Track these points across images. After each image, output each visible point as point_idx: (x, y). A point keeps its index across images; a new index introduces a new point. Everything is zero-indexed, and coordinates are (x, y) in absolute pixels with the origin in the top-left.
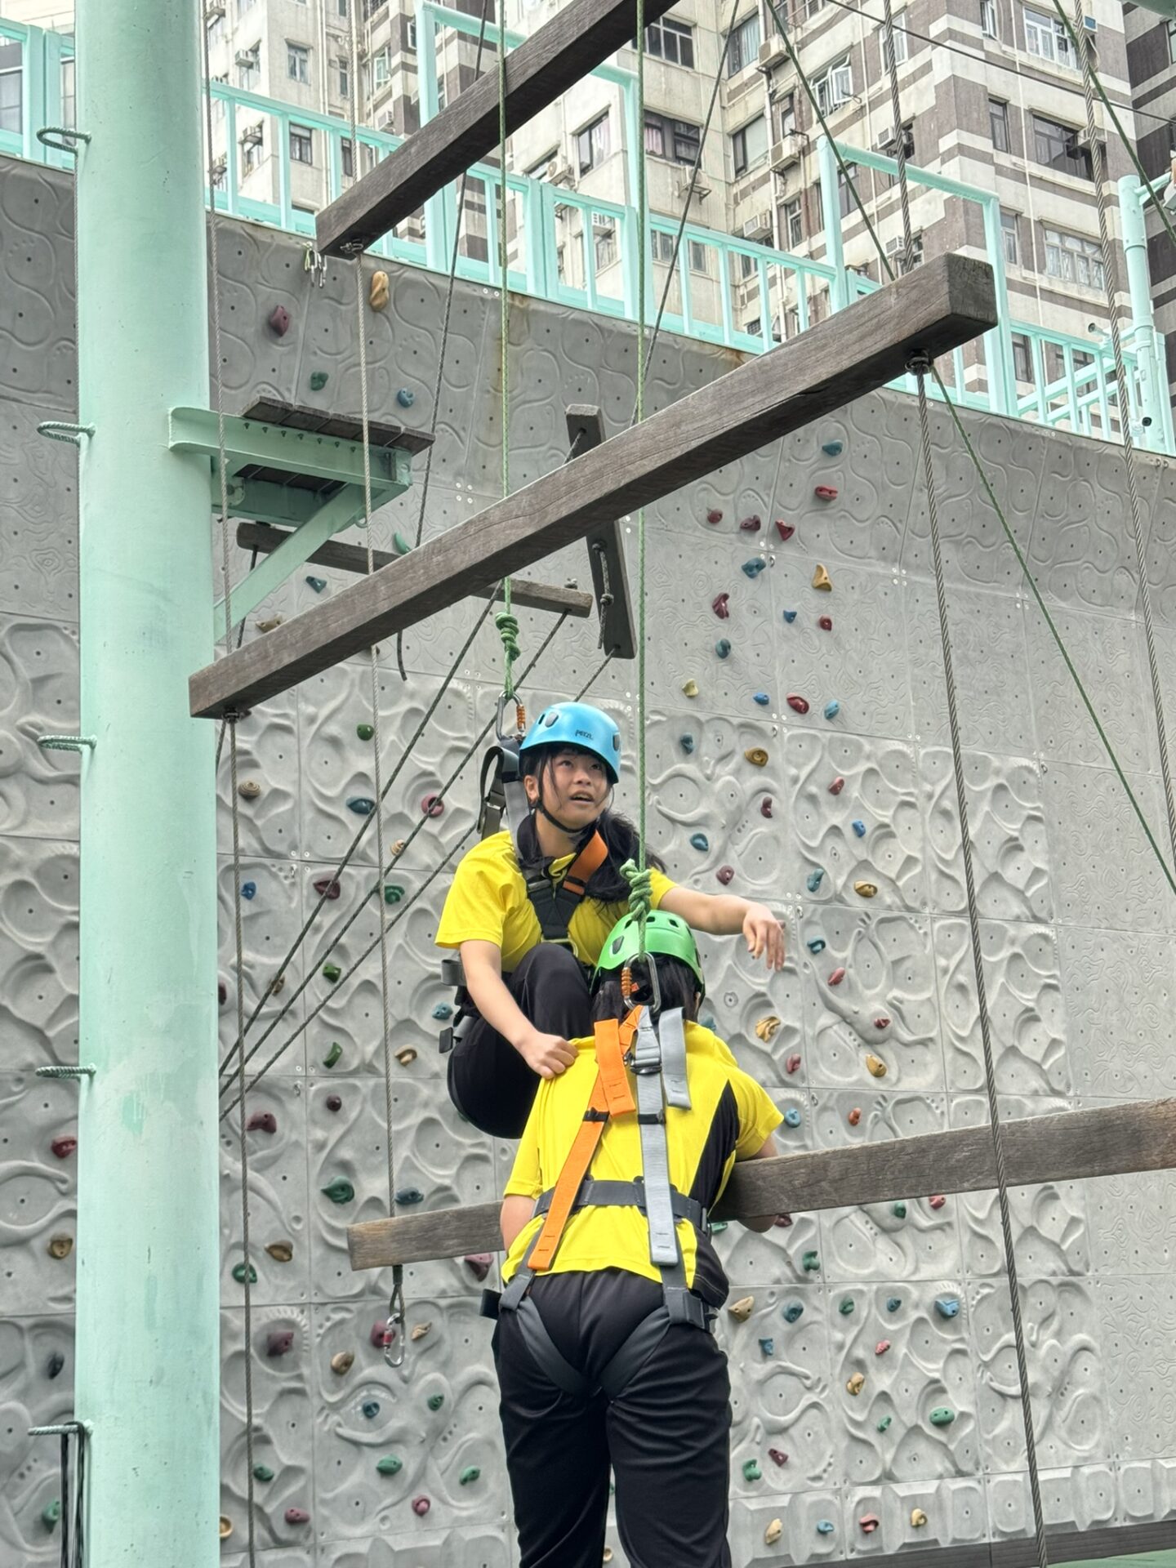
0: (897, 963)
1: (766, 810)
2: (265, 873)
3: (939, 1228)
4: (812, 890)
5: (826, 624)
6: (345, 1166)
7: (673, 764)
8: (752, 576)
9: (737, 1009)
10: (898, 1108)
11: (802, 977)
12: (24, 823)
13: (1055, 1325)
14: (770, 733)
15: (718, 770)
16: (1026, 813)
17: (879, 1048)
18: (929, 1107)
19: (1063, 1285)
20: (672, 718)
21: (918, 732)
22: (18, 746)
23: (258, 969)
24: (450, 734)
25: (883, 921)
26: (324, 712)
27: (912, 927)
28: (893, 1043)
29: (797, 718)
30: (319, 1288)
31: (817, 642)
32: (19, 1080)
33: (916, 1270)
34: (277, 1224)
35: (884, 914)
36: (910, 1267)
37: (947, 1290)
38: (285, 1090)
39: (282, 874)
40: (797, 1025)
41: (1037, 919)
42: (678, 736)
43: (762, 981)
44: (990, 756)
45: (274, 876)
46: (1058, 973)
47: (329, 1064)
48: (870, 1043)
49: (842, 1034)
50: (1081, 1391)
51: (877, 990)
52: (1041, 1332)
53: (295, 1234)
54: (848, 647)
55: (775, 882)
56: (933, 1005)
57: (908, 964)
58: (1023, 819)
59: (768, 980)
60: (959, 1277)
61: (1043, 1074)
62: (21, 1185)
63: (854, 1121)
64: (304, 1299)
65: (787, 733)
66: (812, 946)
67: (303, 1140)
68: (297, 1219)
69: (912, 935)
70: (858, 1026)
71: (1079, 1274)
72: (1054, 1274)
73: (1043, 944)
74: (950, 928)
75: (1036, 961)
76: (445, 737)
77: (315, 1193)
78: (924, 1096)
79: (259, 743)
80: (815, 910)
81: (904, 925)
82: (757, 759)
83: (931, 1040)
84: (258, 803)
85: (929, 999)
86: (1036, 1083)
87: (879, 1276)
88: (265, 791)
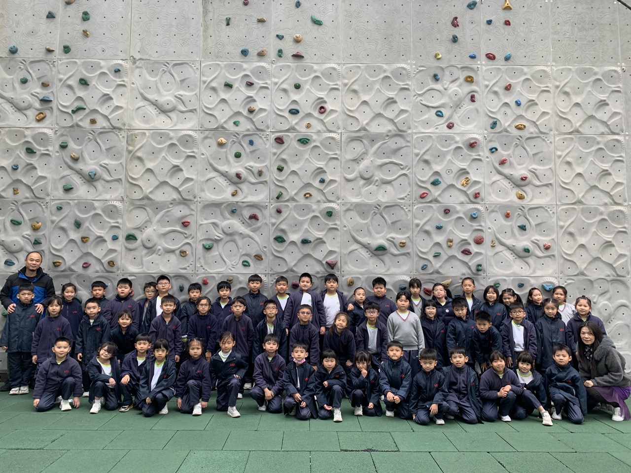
0: (534, 155)
1: (473, 99)
2: (257, 137)
3: (549, 257)
4: (492, 128)
5: (507, 23)
6: (283, 231)
7: (429, 85)
8: (471, 9)
9: (452, 175)
10: (530, 211)
11: (485, 162)
12: (175, 125)
13: (608, 296)
14: (476, 69)
15: (451, 85)
16: (611, 90)
17: (523, 188)
18: (546, 210)
19: (612, 280)
20: (429, 68)
21: (554, 61)
22: (174, 101)
23: (254, 168)
24: (331, 83)
25: (528, 138)
26: (281, 80)
27: (544, 140)
28: (531, 186)
29: (491, 62)
30: (272, 269)
31: (503, 31)
32: (172, 204)
33: (534, 272)
34: (258, 249)
35: (529, 136)
36: (531, 271)
37: (549, 280)
38: (262, 206)
39: (263, 137)
40: (481, 180)
41: (614, 133)
42: (432, 74)
43: (465, 164)
44: (594, 68)
45: (261, 137)
46: (624, 155)
47: (278, 198)
48: (518, 186)
49: (504, 183)
50: (620, 322)
51: (524, 166)
52: (600, 298)
53: (265, 253)
54: (519, 31)
55: (475, 126)
56: (552, 170)
57: (540, 155)
58: (609, 92)
59: (468, 163)
60: (556, 275)
61: (611, 196)
62: (173, 235)
63: (507, 216)
64: (266, 272)
65: (484, 68)
66: (491, 149)
67: (268, 223)
68: (265, 247)
69: (544, 143)
70: (513, 180)
71: (622, 276)
72: (609, 276)
73: (616, 143)
74: (565, 139)
75: (612, 151)
76: (329, 85)
77: (272, 239)
78: (544, 206)
79: (257, 93)
80: (494, 136)
81: (539, 139)
82: (469, 79)
83: (551, 184)
84: (254, 113)
85: (550, 168)
86: (607, 200)
87: (514, 274)
88: (257, 109)
